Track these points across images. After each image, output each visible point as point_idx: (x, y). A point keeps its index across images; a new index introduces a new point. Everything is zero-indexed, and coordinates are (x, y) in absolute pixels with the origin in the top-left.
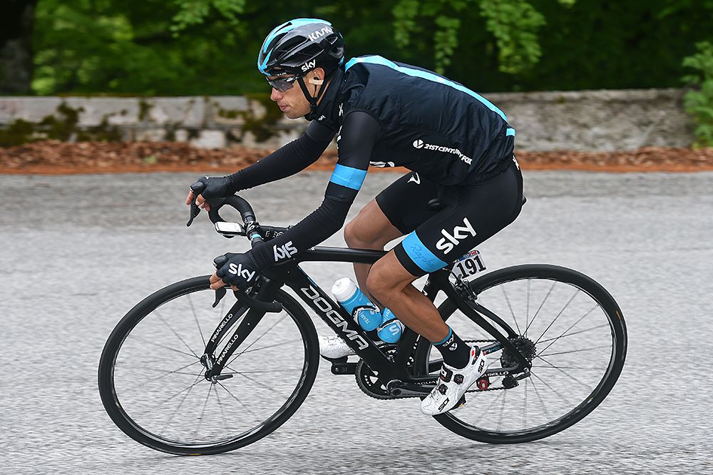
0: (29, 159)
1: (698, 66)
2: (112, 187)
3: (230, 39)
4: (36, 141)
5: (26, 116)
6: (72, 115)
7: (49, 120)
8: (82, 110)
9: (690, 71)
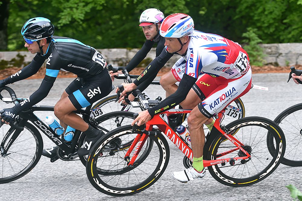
0: (7, 74)
1: (247, 36)
2: (37, 84)
3: (80, 29)
4: (9, 67)
5: (5, 59)
6: (22, 58)
7: (13, 60)
8: (25, 56)
9: (245, 38)
